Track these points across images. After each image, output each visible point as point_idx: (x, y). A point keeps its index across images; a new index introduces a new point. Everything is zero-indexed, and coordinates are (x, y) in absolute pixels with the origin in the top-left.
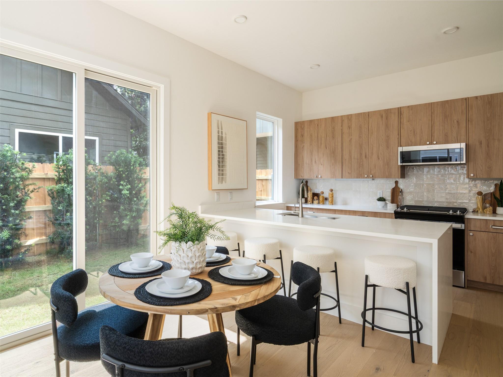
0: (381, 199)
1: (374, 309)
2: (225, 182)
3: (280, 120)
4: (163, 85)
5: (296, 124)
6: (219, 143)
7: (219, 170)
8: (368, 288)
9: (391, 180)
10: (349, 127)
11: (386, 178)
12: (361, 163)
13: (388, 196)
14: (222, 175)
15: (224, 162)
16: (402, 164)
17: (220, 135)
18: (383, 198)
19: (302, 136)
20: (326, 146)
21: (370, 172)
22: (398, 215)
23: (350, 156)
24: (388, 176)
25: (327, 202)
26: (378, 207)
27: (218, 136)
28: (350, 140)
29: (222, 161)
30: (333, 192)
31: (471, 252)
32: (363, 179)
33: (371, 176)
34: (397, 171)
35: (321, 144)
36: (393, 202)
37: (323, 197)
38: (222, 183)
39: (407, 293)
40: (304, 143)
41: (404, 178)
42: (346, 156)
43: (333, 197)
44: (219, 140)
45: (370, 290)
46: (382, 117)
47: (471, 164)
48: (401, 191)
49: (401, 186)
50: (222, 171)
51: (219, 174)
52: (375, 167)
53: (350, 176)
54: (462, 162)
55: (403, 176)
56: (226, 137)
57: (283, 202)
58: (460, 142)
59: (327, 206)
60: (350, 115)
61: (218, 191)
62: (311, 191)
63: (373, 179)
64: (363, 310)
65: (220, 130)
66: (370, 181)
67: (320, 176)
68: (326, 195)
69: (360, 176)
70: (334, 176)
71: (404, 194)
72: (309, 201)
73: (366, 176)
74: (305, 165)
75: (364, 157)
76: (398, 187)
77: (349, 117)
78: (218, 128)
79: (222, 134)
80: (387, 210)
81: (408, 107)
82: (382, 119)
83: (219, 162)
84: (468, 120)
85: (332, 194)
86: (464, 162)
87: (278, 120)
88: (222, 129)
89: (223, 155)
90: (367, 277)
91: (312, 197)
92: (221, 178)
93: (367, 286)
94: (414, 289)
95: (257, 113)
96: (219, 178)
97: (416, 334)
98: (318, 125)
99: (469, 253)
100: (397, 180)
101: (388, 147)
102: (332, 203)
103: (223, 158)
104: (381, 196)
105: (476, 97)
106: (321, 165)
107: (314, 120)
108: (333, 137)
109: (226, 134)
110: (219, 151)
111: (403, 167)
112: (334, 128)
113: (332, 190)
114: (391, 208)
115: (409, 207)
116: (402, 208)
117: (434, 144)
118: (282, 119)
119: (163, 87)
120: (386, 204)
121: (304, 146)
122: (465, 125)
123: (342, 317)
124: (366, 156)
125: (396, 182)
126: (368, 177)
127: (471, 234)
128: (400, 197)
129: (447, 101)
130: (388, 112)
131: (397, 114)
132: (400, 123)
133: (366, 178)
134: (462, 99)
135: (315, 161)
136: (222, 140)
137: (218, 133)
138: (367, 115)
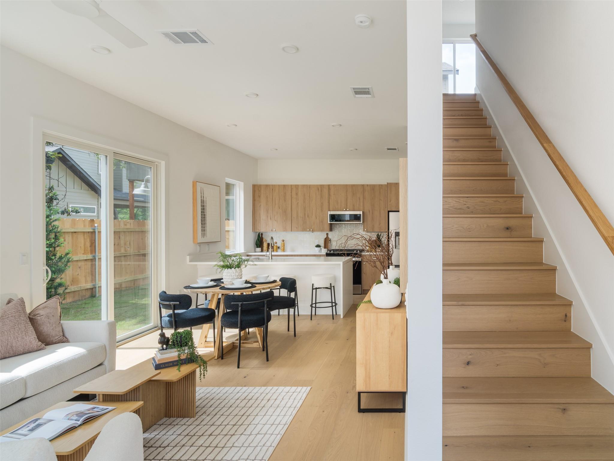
0: (318, 246)
1: (316, 303)
2: (206, 237)
3: (242, 184)
4: (164, 162)
5: (254, 186)
6: (201, 206)
7: (202, 227)
8: (314, 290)
9: (324, 232)
10: (297, 194)
11: (321, 231)
12: (305, 221)
13: (322, 244)
14: (204, 231)
15: (205, 221)
16: (330, 223)
17: (202, 199)
18: (319, 245)
19: (259, 196)
20: (279, 206)
21: (311, 227)
22: (328, 255)
23: (297, 216)
24: (322, 230)
25: (279, 250)
26: (317, 251)
27: (201, 200)
28: (298, 204)
29: (204, 220)
30: (284, 242)
31: (364, 274)
32: (306, 232)
33: (312, 230)
34: (327, 227)
35: (275, 204)
36: (325, 248)
37: (277, 246)
38: (204, 237)
39: (331, 289)
40: (261, 202)
41: (332, 231)
42: (294, 215)
43: (284, 246)
44: (201, 203)
45: (314, 291)
46: (318, 189)
47: (365, 223)
48: (330, 240)
49: (330, 237)
50: (204, 228)
51: (202, 231)
52: (314, 224)
53: (298, 230)
54: (361, 222)
55: (331, 230)
56: (206, 201)
57: (244, 251)
58: (360, 211)
59: (280, 253)
60: (297, 185)
61: (200, 244)
62: (266, 242)
63: (313, 232)
64: (311, 304)
65: (202, 195)
66: (311, 233)
67: (274, 230)
68: (279, 244)
69: (304, 230)
70: (285, 230)
71: (331, 242)
72: (264, 250)
73: (308, 230)
74: (262, 221)
75: (307, 216)
76: (328, 237)
77: (297, 186)
78: (201, 194)
79: (204, 198)
80: (321, 253)
81: (334, 185)
82: (318, 191)
83: (202, 220)
84: (364, 198)
85: (284, 244)
86: (362, 222)
87: (239, 183)
88: (203, 194)
89: (204, 215)
90: (313, 284)
91: (267, 246)
92: (203, 234)
93: (313, 289)
94: (334, 287)
95: (226, 178)
96: (202, 233)
97: (335, 307)
98: (273, 190)
99: (363, 274)
100: (328, 232)
101: (322, 210)
102: (284, 250)
103: (204, 218)
104: (318, 244)
105: (368, 185)
106: (275, 221)
107: (270, 185)
108: (285, 201)
109: (206, 198)
110: (202, 212)
111: (331, 224)
112: (285, 193)
113: (283, 241)
114: (324, 251)
115: (333, 250)
116: (330, 251)
117: (348, 211)
118: (243, 183)
119: (164, 163)
120: (321, 249)
121: (261, 205)
122: (362, 200)
123: (299, 314)
124: (308, 216)
125: (327, 234)
126: (310, 231)
127: (364, 263)
128: (329, 244)
129: (354, 185)
130: (322, 186)
131: (327, 188)
132: (329, 195)
133: (308, 231)
134: (361, 185)
135: (270, 218)
136: (204, 203)
137: (201, 198)
138: (309, 187)
